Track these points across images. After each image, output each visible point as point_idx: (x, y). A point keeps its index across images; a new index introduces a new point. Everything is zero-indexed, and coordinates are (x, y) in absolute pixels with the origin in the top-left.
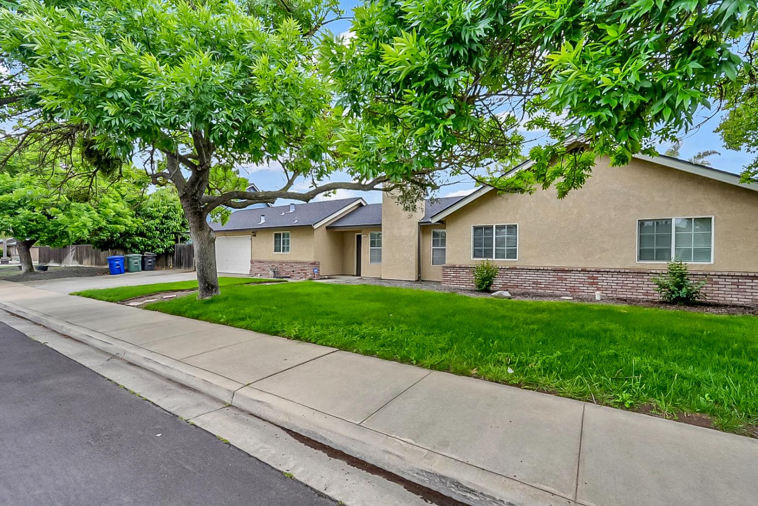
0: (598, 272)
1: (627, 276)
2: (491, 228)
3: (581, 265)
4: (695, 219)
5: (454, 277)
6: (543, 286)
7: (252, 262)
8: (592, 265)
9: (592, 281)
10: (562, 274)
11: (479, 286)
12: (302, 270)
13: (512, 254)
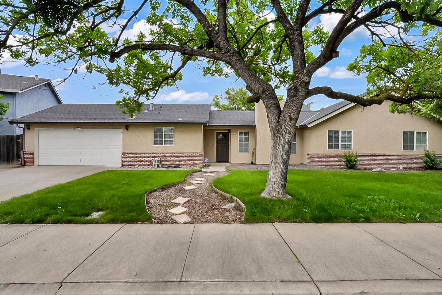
0: (390, 156)
1: (401, 158)
2: (338, 132)
3: (382, 153)
4: (422, 132)
5: (318, 161)
6: (366, 164)
7: (123, 154)
8: (387, 153)
9: (387, 160)
10: (374, 157)
11: (347, 166)
12: (189, 160)
13: (349, 147)
